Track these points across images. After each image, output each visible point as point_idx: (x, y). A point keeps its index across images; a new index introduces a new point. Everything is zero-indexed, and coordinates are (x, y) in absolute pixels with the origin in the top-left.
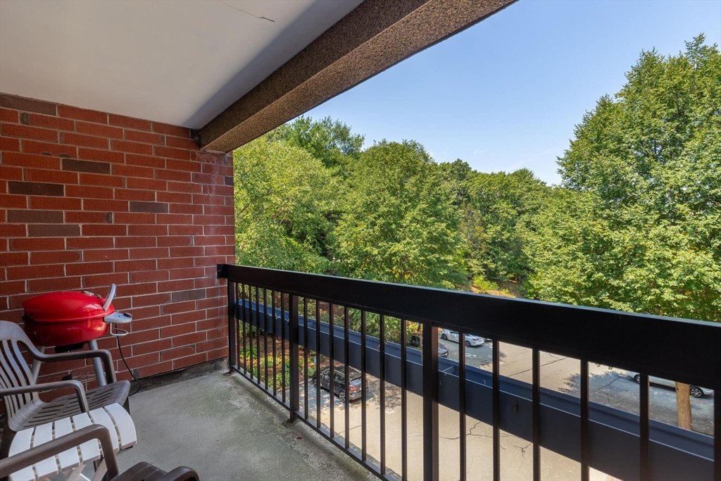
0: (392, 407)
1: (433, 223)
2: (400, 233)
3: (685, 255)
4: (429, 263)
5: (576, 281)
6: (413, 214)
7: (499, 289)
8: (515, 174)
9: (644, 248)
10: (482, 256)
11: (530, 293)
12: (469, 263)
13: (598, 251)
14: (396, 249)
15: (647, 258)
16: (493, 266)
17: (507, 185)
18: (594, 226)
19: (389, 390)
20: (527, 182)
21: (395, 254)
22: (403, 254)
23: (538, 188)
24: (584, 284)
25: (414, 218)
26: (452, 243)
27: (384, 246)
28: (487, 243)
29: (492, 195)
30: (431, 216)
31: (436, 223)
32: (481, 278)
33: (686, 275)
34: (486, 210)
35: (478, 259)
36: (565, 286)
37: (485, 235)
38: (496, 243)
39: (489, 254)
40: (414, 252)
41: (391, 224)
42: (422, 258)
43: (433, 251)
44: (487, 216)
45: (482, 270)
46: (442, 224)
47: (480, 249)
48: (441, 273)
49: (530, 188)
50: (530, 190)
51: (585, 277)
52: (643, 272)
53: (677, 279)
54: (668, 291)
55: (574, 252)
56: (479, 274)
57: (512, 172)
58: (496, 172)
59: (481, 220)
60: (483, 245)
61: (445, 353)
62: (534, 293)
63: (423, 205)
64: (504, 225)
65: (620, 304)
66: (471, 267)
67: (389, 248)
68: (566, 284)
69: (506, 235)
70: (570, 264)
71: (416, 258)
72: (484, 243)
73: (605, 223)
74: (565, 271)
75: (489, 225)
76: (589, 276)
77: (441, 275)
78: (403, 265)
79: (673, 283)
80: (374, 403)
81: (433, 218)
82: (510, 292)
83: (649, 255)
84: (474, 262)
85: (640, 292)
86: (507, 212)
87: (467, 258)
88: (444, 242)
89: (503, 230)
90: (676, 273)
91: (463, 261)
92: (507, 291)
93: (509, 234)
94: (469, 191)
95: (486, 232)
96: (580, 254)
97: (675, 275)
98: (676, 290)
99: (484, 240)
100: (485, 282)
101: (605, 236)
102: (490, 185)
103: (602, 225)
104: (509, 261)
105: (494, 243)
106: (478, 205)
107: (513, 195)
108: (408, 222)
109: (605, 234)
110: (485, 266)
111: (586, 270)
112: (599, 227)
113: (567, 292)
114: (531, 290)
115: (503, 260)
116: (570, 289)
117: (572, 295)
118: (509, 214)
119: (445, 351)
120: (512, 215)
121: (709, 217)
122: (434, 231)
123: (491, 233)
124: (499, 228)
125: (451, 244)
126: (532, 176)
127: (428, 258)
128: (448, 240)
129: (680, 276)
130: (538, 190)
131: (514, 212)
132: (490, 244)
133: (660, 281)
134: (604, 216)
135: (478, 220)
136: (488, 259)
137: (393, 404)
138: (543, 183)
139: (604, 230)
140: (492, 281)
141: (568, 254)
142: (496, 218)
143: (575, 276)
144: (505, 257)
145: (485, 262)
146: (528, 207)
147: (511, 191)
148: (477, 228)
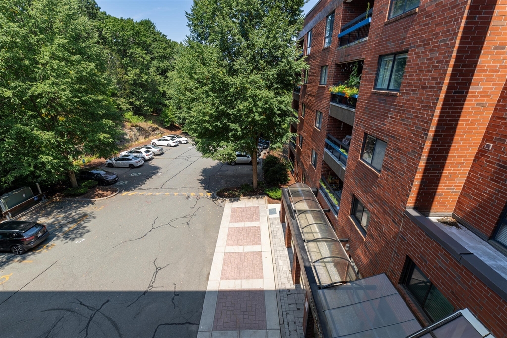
0: (80, 237)
1: (79, 62)
2: (40, 71)
3: (265, 93)
4: (84, 103)
5: (210, 112)
6: (51, 49)
7: (145, 121)
8: (141, 23)
9: (246, 89)
10: (127, 95)
11: (167, 122)
12: (117, 102)
13: (221, 90)
14: (39, 90)
15: (248, 95)
16: (137, 103)
17: (139, 33)
18: (218, 72)
19: (71, 224)
20: (152, 33)
21: (39, 96)
22: (51, 95)
23: (162, 39)
24: (214, 114)
25: (54, 54)
26: (105, 83)
27: (20, 86)
28: (129, 84)
29: (127, 40)
30: (74, 54)
31: (82, 62)
32: (130, 113)
33: (265, 105)
34: (123, 54)
35: (125, 98)
36: (204, 117)
37: (127, 77)
38: (137, 84)
39: (132, 94)
40: (65, 94)
41: (22, 60)
42: (76, 100)
43: (86, 91)
44: (125, 59)
45: (130, 107)
46: (90, 64)
47: (125, 89)
48: (100, 113)
49: (155, 39)
50: (155, 40)
51: (215, 109)
52: (246, 104)
53: (261, 108)
54: (257, 114)
55: (207, 91)
56: (128, 110)
57: (139, 21)
58: (125, 18)
59: (121, 63)
60: (127, 86)
61: (115, 178)
62: (169, 121)
63: (60, 40)
64: (141, 69)
65: (234, 124)
66: (119, 105)
67: (29, 89)
68: (204, 115)
69: (144, 78)
70: (205, 100)
71: (68, 100)
72: (127, 83)
73: (224, 71)
74: (203, 106)
75: (129, 68)
76: (217, 108)
77: (100, 115)
78: (54, 108)
79: (260, 110)
80: (59, 241)
81: (78, 56)
82: (153, 123)
83: (249, 93)
84: (122, 101)
85: (243, 117)
86: (142, 57)
87: (114, 97)
88: (96, 83)
89: (141, 73)
90: (260, 104)
91: (112, 100)
92: (151, 122)
93: (146, 77)
94: (104, 33)
95: (127, 75)
96: (211, 93)
97: (260, 105)
98: (260, 114)
99: (127, 81)
100: (134, 117)
101: (225, 80)
102: (123, 29)
103: (223, 72)
104: (149, 99)
105: (135, 83)
106: (115, 48)
107: (144, 42)
108: (47, 58)
109: (225, 79)
110: (131, 104)
111: (215, 104)
112: (222, 73)
113: (205, 120)
114: (167, 120)
115: (145, 98)
116: (207, 118)
117: (209, 122)
118: (144, 59)
119: (115, 176)
120: (147, 60)
121: (273, 70)
122: (82, 71)
123: (132, 75)
124: (137, 71)
125: (104, 85)
126: (155, 27)
127: (83, 98)
128: (100, 80)
129: (263, 105)
130: (162, 41)
131: (148, 58)
132: (132, 85)
133: (254, 109)
134: (224, 65)
135: (118, 63)
136: (133, 98)
137: (80, 233)
138: (164, 35)
139: (224, 76)
140: (139, 115)
141: (203, 93)
142: (134, 62)
143: (210, 110)
144: (146, 96)
145: (131, 100)
146: (157, 55)
147: (143, 38)
148: (119, 70)
